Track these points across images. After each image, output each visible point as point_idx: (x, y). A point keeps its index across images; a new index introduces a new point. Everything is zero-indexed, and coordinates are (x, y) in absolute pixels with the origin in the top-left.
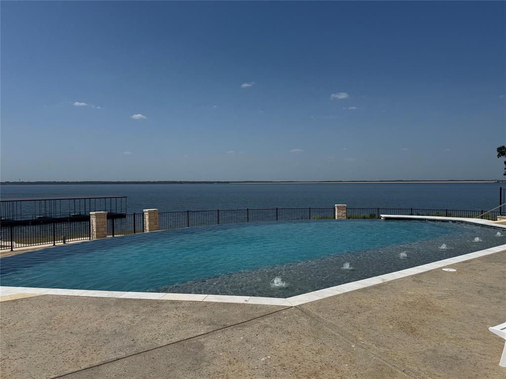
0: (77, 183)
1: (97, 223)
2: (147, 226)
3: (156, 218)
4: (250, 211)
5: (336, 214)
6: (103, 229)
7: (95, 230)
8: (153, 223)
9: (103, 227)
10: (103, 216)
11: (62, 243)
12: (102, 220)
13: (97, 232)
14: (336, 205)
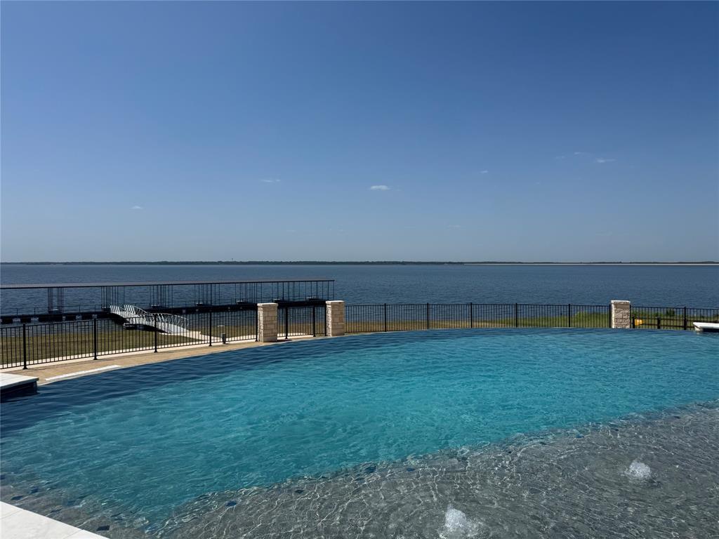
0: (291, 263)
1: (264, 317)
2: (330, 323)
3: (342, 314)
4: (474, 307)
5: (613, 316)
6: (272, 327)
7: (262, 328)
8: (337, 320)
9: (272, 324)
10: (272, 309)
11: (221, 343)
12: (270, 314)
13: (264, 330)
14: (612, 301)
